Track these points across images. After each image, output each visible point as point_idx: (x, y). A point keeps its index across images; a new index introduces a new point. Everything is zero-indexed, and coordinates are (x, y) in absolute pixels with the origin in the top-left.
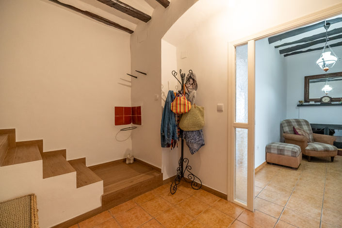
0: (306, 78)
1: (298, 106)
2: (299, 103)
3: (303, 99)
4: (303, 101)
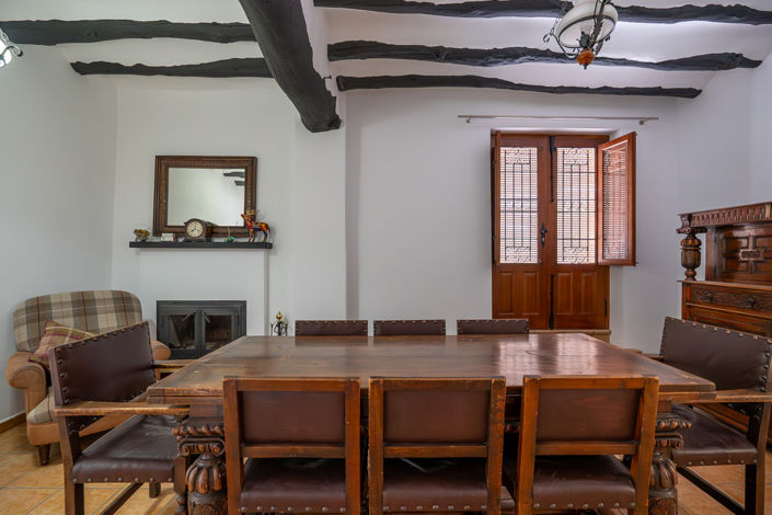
0: (159, 159)
1: (132, 245)
2: (133, 238)
3: (152, 226)
4: (150, 231)
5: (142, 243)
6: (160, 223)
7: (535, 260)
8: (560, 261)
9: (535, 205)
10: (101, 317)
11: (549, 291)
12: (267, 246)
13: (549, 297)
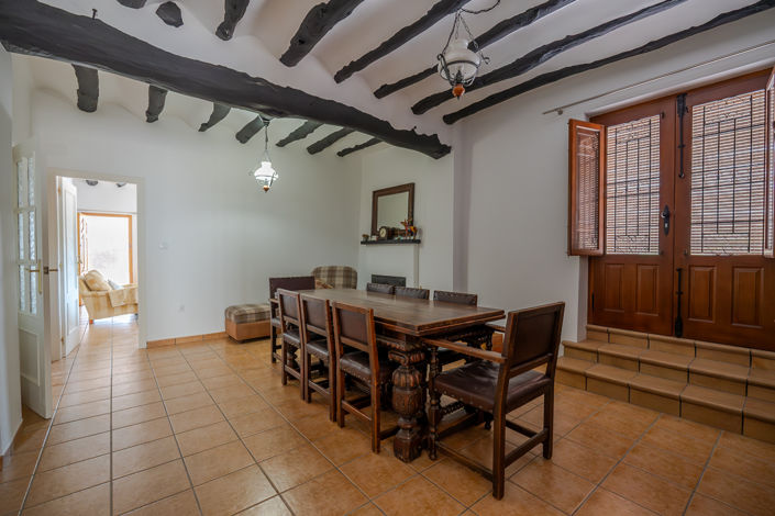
0: (374, 193)
1: (362, 243)
2: (362, 239)
5: (366, 242)
6: (374, 231)
7: (655, 252)
8: (695, 251)
9: (656, 185)
10: (337, 279)
11: (676, 289)
12: (419, 242)
13: (676, 296)
